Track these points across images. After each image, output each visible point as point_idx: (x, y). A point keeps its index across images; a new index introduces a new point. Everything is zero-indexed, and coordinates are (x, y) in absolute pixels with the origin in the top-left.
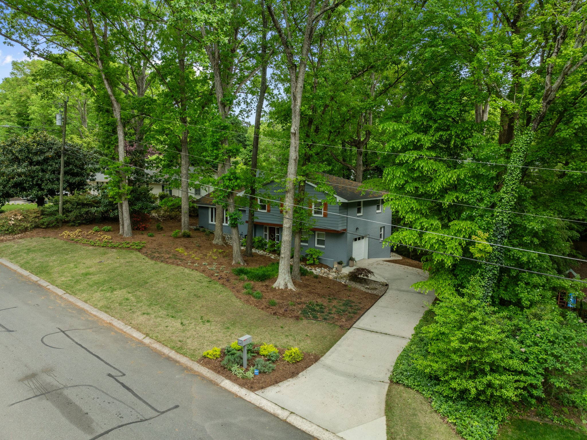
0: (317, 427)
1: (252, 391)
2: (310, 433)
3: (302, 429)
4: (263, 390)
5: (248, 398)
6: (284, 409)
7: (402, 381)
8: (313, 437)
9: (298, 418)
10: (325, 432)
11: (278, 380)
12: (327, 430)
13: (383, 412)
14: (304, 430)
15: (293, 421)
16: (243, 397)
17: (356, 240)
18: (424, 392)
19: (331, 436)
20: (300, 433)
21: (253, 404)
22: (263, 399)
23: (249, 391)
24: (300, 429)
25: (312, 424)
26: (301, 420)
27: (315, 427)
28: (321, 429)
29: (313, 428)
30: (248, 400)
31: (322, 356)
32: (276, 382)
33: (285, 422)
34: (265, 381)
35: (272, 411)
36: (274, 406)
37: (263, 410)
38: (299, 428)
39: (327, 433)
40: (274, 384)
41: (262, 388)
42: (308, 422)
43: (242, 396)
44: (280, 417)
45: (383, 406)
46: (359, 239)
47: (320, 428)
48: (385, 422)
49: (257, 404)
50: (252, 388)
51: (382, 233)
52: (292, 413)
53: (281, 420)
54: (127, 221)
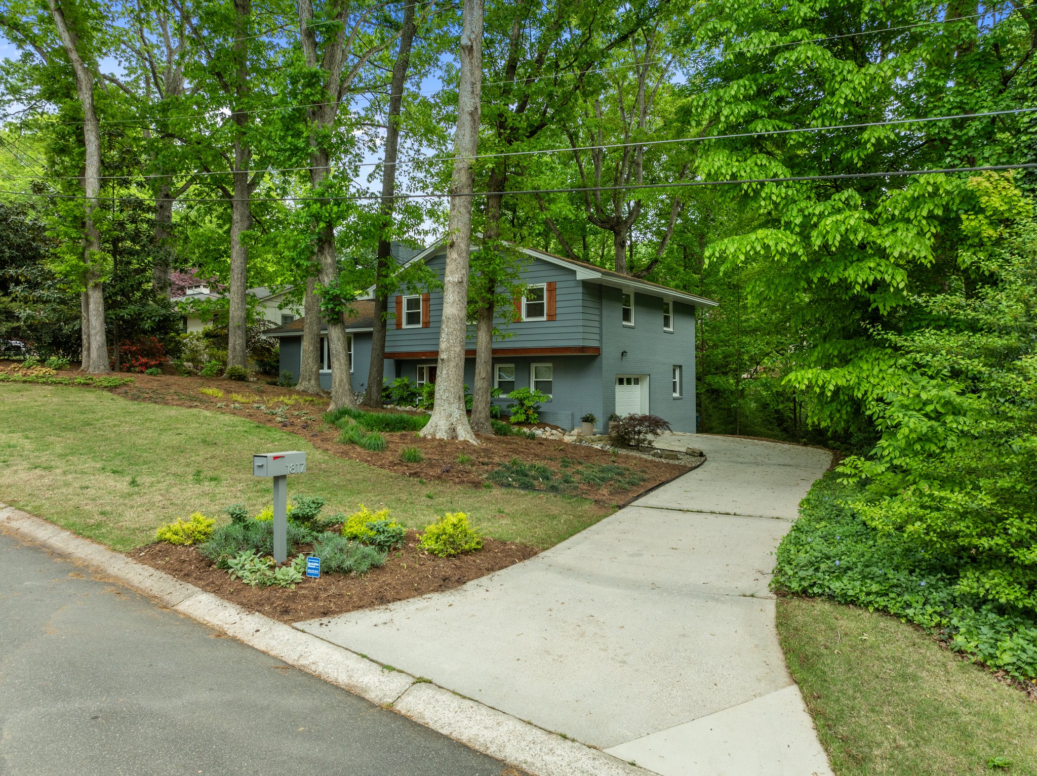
0: (520, 727)
1: (285, 622)
2: (492, 750)
3: (455, 735)
4: (325, 620)
5: (260, 643)
6: (391, 669)
7: (821, 586)
8: (502, 764)
9: (446, 697)
10: (554, 742)
11: (389, 595)
12: (565, 737)
13: (782, 674)
14: (464, 739)
15: (420, 708)
16: (246, 639)
17: (621, 381)
18: (910, 612)
19: (585, 759)
20: (445, 752)
21: (275, 658)
22: (318, 643)
23: (271, 622)
24: (446, 738)
25: (502, 718)
26: (456, 702)
27: (510, 724)
28: (539, 732)
29: (504, 729)
30: (262, 647)
31: (544, 549)
32: (382, 599)
33: (389, 711)
34: (341, 595)
35: (342, 679)
36: (353, 662)
37: (307, 674)
38: (445, 731)
39: (563, 749)
40: (371, 605)
41: (325, 614)
42: (484, 711)
43: (240, 636)
44: (371, 696)
45: (776, 656)
46: (629, 382)
47: (534, 730)
48: (800, 705)
49: (291, 657)
50: (286, 611)
51: (677, 379)
52: (420, 680)
53: (372, 705)
54: (98, 338)
